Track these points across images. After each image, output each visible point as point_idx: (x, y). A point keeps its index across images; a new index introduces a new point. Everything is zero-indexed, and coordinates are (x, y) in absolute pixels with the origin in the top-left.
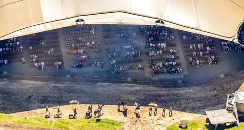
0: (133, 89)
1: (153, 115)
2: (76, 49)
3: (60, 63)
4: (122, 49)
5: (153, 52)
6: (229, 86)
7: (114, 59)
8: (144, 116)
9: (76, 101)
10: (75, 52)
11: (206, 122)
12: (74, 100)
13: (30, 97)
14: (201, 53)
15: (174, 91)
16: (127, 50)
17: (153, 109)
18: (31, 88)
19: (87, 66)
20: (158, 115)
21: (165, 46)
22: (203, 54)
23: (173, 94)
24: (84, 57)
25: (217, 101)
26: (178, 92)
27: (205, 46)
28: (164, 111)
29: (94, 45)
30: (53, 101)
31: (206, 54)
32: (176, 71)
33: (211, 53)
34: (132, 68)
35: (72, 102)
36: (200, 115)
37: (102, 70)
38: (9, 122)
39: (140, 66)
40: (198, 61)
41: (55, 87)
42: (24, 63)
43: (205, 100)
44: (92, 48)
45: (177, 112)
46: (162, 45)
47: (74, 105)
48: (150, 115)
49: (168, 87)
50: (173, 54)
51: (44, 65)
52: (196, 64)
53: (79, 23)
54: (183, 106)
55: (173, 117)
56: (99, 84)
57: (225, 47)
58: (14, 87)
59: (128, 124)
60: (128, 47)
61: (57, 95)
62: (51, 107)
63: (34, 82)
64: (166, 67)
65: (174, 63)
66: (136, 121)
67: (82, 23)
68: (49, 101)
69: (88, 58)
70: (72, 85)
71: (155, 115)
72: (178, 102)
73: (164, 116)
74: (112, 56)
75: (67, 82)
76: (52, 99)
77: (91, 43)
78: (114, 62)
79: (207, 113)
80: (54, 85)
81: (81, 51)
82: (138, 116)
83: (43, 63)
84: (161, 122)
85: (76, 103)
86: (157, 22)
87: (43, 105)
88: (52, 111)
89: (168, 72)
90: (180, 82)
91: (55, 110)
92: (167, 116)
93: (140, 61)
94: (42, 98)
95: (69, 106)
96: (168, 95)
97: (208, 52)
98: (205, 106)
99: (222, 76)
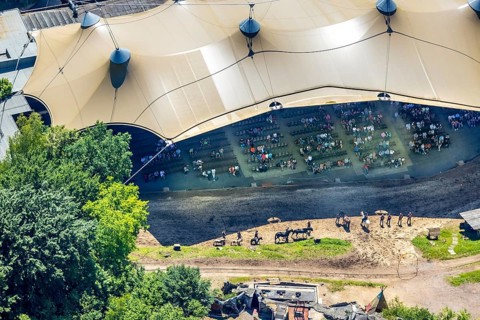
0: (347, 193)
1: (385, 226)
2: (252, 146)
3: (236, 168)
4: (316, 140)
5: (359, 140)
6: (474, 176)
7: (309, 155)
8: (374, 230)
9: (276, 219)
10: (253, 150)
11: (461, 228)
12: (273, 217)
13: (212, 219)
14: (425, 134)
15: (403, 191)
16: (323, 140)
17: (386, 217)
18: (209, 206)
19: (273, 168)
20: (394, 226)
21: (372, 129)
22: (428, 136)
23: (403, 194)
24: (267, 156)
25: (465, 198)
26: (409, 191)
27: (427, 125)
28: (400, 219)
29: (277, 138)
30: (245, 221)
31: (432, 135)
32: (397, 162)
33: (438, 133)
34: (335, 164)
35: (271, 219)
36: (449, 220)
37: (295, 171)
38: (199, 257)
39: (347, 161)
40: (423, 146)
41: (241, 202)
42: (186, 173)
43: (448, 199)
44: (274, 142)
45: (416, 218)
46: (369, 128)
47: (275, 224)
48: (382, 227)
49: (394, 186)
50: (387, 139)
51: (216, 173)
52: (421, 150)
53: (274, 108)
54: (422, 209)
55: (414, 226)
56: (299, 191)
57: (454, 123)
58: (185, 208)
59: (358, 241)
60: (324, 136)
61: (248, 213)
62: (245, 229)
63: (210, 198)
64: (381, 158)
65: (392, 153)
66: (367, 237)
67: (278, 107)
68: (239, 223)
69: (273, 156)
70: (263, 197)
71: (389, 226)
72: (413, 205)
73: (400, 226)
74: (305, 151)
75: (256, 194)
76: (243, 219)
77: (272, 136)
78: (310, 158)
79: (462, 214)
80: (239, 199)
81: (261, 149)
82: (365, 229)
83: (214, 171)
84: (401, 235)
85: (277, 221)
86: (379, 96)
87: (232, 228)
88: (247, 235)
89: (386, 165)
90: (407, 177)
91: (250, 234)
92: (405, 226)
93: (344, 153)
94: (228, 218)
95: (269, 226)
96: (396, 196)
97: (433, 132)
98: (451, 206)
99: (461, 163)
